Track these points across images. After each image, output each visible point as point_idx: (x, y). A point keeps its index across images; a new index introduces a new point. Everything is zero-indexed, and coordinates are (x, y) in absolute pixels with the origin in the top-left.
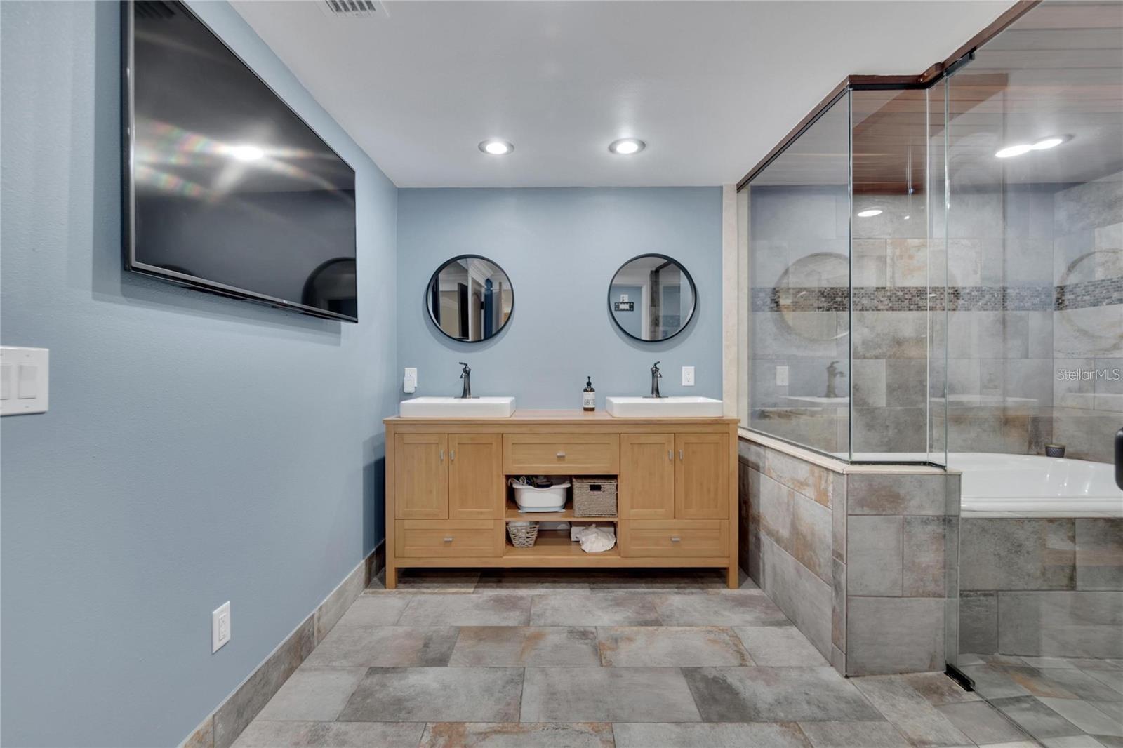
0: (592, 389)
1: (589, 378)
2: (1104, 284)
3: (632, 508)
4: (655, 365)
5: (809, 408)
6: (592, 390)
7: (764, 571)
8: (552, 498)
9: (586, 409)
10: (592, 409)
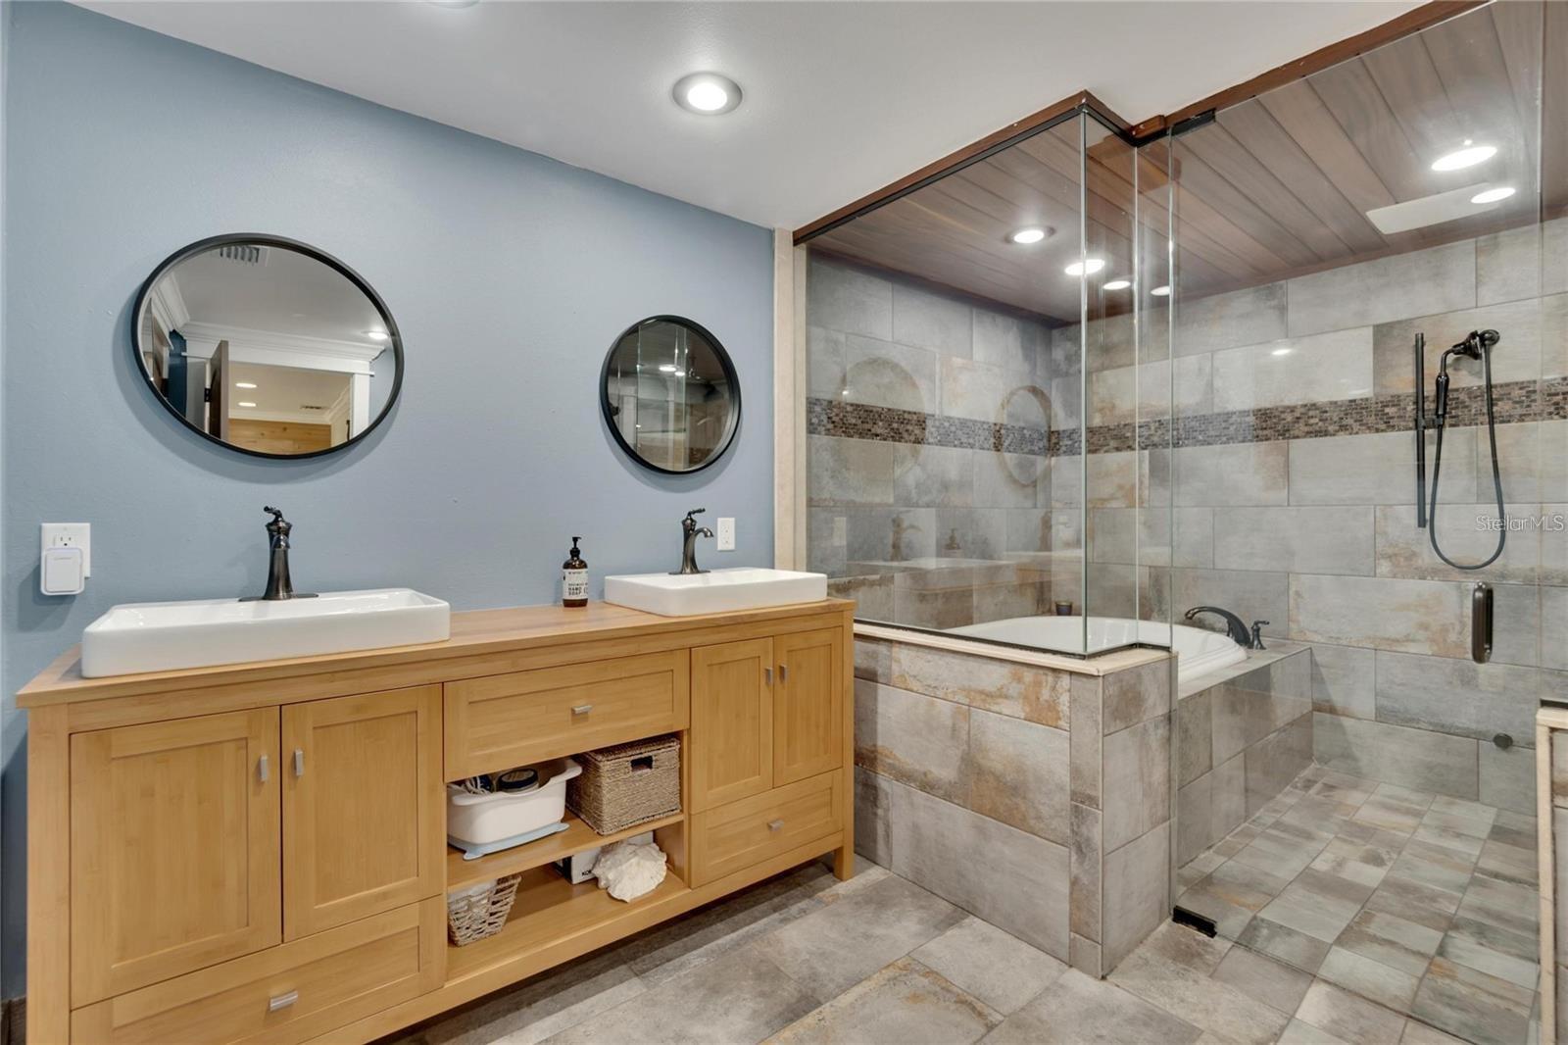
0: (582, 562)
1: (575, 540)
2: (1102, 431)
3: (710, 787)
4: (689, 514)
5: (867, 577)
6: (583, 565)
7: (888, 835)
8: (544, 807)
9: (569, 604)
10: (582, 603)
